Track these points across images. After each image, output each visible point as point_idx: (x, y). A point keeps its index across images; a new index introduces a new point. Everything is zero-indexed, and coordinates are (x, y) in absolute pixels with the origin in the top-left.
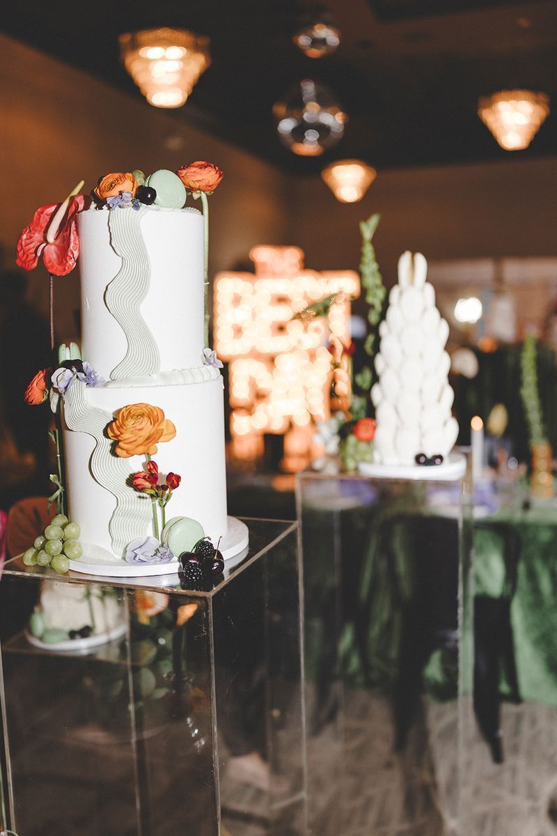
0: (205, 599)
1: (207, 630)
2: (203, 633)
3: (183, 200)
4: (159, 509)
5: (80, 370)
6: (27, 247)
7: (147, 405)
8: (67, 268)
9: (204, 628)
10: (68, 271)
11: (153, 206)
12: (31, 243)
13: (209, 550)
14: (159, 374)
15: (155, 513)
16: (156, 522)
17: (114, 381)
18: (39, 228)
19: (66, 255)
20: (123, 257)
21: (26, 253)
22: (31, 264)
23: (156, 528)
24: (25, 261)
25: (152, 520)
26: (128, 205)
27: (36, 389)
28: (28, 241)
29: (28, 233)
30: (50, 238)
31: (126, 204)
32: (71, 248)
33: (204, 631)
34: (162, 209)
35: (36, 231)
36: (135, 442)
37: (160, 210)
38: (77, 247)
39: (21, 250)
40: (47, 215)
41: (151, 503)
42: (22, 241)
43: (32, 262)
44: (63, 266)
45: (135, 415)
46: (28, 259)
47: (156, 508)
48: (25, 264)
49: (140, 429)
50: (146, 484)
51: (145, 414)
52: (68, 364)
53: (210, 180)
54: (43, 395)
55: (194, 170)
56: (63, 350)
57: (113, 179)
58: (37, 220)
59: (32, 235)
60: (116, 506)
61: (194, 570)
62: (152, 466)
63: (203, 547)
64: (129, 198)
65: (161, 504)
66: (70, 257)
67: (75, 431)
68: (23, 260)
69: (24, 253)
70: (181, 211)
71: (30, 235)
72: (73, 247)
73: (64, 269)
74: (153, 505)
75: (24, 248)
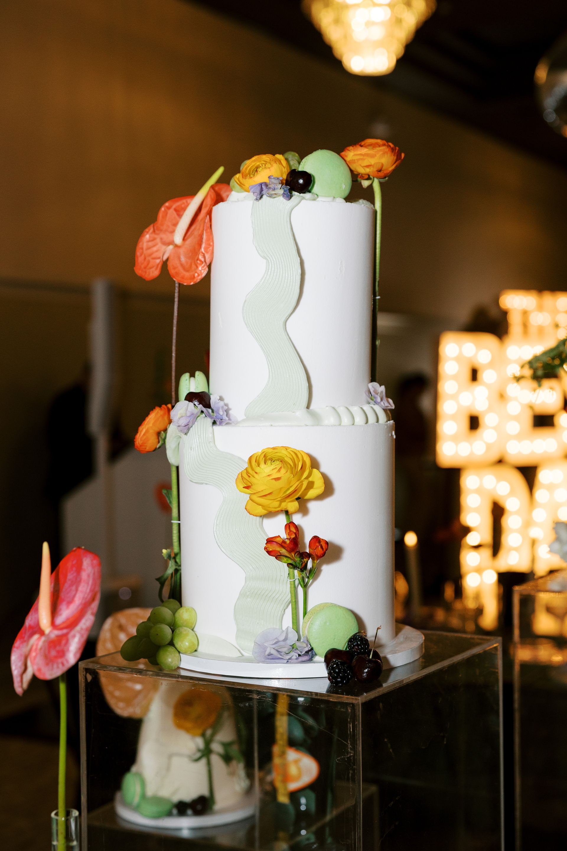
0: (353, 706)
1: (354, 748)
2: (348, 753)
3: (345, 186)
4: (300, 590)
5: (207, 405)
6: (149, 251)
7: (286, 448)
8: (196, 274)
9: (350, 746)
10: (198, 279)
11: (307, 195)
12: (154, 246)
13: (361, 646)
14: (308, 411)
15: (293, 595)
16: (294, 606)
17: (249, 418)
18: (165, 227)
19: (196, 258)
20: (267, 259)
21: (147, 258)
22: (153, 272)
23: (294, 615)
24: (145, 268)
25: (290, 605)
26: (275, 194)
27: (151, 431)
28: (150, 244)
29: (152, 233)
30: (178, 238)
31: (273, 192)
32: (203, 250)
33: (349, 750)
34: (319, 199)
35: (161, 230)
36: (271, 495)
37: (317, 200)
38: (211, 248)
39: (141, 255)
40: (176, 210)
41: (289, 582)
42: (143, 244)
43: (153, 269)
44: (192, 273)
45: (271, 459)
46: (150, 265)
47: (296, 588)
48: (146, 272)
49: (278, 479)
50: (283, 551)
51: (285, 459)
52: (191, 397)
53: (384, 164)
54: (158, 438)
55: (364, 151)
56: (186, 380)
57: (259, 162)
58: (163, 217)
59: (156, 236)
60: (244, 584)
61: (339, 670)
62: (293, 529)
63: (354, 643)
64: (277, 185)
65: (302, 583)
66: (201, 261)
67: (195, 483)
68: (143, 266)
69: (145, 259)
70: (344, 201)
71: (154, 236)
72: (206, 249)
73: (192, 276)
74: (291, 584)
75: (145, 252)
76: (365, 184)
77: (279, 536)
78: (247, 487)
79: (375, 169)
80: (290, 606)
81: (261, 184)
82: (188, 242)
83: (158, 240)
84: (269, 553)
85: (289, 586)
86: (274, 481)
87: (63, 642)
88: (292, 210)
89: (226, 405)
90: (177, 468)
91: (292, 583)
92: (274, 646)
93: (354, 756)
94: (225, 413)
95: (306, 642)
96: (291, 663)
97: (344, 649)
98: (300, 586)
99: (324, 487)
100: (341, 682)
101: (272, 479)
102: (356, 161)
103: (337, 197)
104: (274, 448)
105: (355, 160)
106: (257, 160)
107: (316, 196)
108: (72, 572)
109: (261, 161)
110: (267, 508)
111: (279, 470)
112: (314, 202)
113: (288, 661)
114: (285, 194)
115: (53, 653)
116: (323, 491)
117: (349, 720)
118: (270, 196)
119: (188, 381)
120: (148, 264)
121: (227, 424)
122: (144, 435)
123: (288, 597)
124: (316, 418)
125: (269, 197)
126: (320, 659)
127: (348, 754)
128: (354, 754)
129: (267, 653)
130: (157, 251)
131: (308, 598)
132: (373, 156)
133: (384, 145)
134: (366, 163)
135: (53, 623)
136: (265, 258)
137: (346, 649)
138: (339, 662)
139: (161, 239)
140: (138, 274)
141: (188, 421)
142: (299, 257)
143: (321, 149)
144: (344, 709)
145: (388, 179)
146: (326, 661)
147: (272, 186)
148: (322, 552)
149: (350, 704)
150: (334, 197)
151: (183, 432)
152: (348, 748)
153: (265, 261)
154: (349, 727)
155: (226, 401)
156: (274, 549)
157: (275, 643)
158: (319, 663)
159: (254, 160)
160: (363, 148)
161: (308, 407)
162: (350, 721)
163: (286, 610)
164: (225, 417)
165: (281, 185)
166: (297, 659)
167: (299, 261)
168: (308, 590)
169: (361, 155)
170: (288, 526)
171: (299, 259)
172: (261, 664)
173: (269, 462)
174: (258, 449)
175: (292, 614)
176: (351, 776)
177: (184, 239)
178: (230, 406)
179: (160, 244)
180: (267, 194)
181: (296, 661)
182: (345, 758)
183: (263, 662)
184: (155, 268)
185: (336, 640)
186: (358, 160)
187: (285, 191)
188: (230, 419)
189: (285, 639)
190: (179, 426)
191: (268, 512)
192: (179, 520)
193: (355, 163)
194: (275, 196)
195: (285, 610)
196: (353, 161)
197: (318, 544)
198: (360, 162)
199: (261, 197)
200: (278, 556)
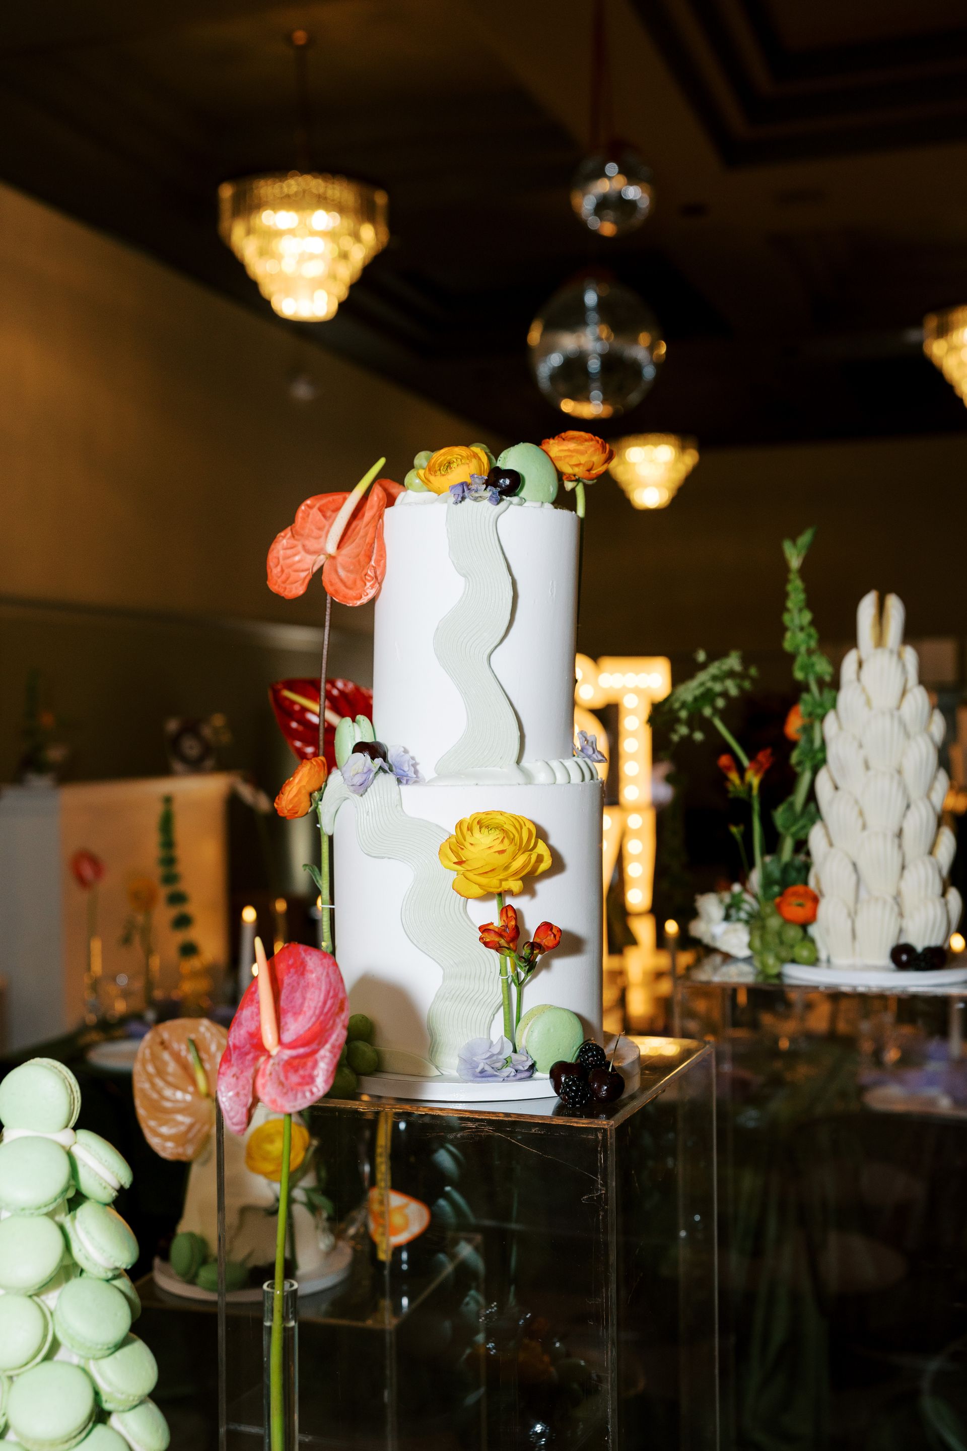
0: (603, 1131)
1: (605, 1184)
2: (597, 1190)
3: (552, 490)
4: (514, 989)
5: (385, 759)
6: (289, 561)
7: (501, 813)
8: (363, 594)
9: (600, 1181)
10: (367, 599)
11: (515, 500)
12: (295, 555)
13: (597, 1057)
14: (519, 768)
15: (506, 996)
16: (506, 1010)
17: (442, 775)
18: (306, 531)
19: (364, 573)
20: (466, 577)
21: (286, 571)
22: (296, 588)
23: (507, 1021)
24: (284, 582)
25: (502, 1007)
26: (480, 497)
27: (304, 791)
28: (289, 552)
29: (289, 539)
30: (331, 547)
31: (477, 495)
32: (373, 563)
33: (599, 1186)
34: (526, 504)
35: (302, 535)
36: (493, 872)
37: (524, 505)
38: (383, 561)
39: (277, 566)
40: (320, 510)
41: (500, 980)
42: (278, 552)
43: (298, 584)
44: (358, 592)
45: (487, 827)
46: (291, 579)
47: (509, 986)
48: (285, 589)
49: (502, 852)
50: (503, 942)
51: (505, 826)
52: (360, 747)
53: (595, 461)
54: (311, 801)
55: (572, 446)
56: (349, 726)
57: (450, 456)
58: (303, 518)
59: (295, 542)
60: (441, 984)
61: (577, 1087)
62: (510, 914)
63: (589, 1053)
64: (480, 485)
65: (516, 981)
66: (370, 576)
67: (375, 857)
68: (279, 581)
69: (282, 571)
70: (551, 506)
71: (292, 542)
72: (377, 562)
73: (358, 595)
74: (503, 983)
75: (281, 562)
76: (569, 486)
77: (492, 924)
78: (460, 863)
79: (585, 469)
80: (502, 1010)
81: (462, 484)
82: (348, 550)
83: (300, 548)
84: (486, 944)
85: (500, 985)
86: (497, 854)
87: (310, 1064)
88: (500, 515)
89: (413, 758)
90: (331, 839)
91: (505, 981)
92: (487, 1061)
93: (606, 1194)
94: (413, 769)
95: (525, 1054)
96: (508, 1081)
97: (573, 1061)
98: (513, 984)
99: (551, 861)
100: (580, 1102)
101: (495, 852)
102: (563, 458)
103: (546, 502)
104: (487, 813)
105: (561, 457)
106: (447, 453)
107: (524, 500)
108: (290, 975)
109: (453, 455)
110: (487, 888)
111: (502, 841)
112: (519, 507)
113: (504, 1080)
114: (493, 497)
115: (294, 1079)
116: (550, 865)
117: (599, 1149)
118: (476, 499)
119: (351, 728)
120: (288, 578)
121: (416, 782)
122: (295, 796)
123: (499, 997)
124: (528, 777)
125: (473, 500)
126: (543, 1077)
127: (597, 1192)
128: (607, 1191)
129: (479, 1070)
130: (299, 561)
131: (523, 998)
132: (582, 453)
133: (592, 440)
134: (574, 461)
135: (280, 1042)
136: (464, 576)
137: (576, 1060)
138: (575, 1077)
139: (304, 546)
140: (274, 591)
141: (363, 779)
142: (511, 575)
143: (524, 442)
144: (593, 1136)
145: (596, 482)
146: (551, 1077)
147: (473, 487)
148: (555, 942)
149: (600, 1129)
150: (542, 503)
151: (357, 793)
152: (598, 1184)
153: (463, 579)
154: (599, 1158)
155: (411, 754)
156: (493, 939)
157: (489, 1057)
158: (541, 1080)
159: (443, 453)
160: (566, 442)
161: (518, 762)
162: (601, 1150)
163: (496, 1015)
164: (411, 774)
165: (484, 486)
166: (514, 1076)
167: (511, 581)
168: (523, 990)
169: (569, 450)
170: (505, 910)
171: (510, 577)
172: (470, 1084)
173: (484, 830)
174: (466, 814)
175: (505, 1020)
176: (602, 1219)
177: (339, 547)
178: (418, 760)
179: (303, 553)
180: (471, 497)
181: (514, 1078)
182: (593, 1197)
183: (472, 1081)
184: (300, 582)
185: (560, 1050)
186: (566, 457)
187: (493, 493)
188: (417, 777)
189: (500, 1053)
190: (353, 785)
191: (486, 893)
192: (333, 903)
193: (560, 460)
194: (480, 499)
195: (494, 1015)
196: (560, 459)
197: (550, 933)
198: (567, 459)
199: (463, 498)
200: (498, 948)
